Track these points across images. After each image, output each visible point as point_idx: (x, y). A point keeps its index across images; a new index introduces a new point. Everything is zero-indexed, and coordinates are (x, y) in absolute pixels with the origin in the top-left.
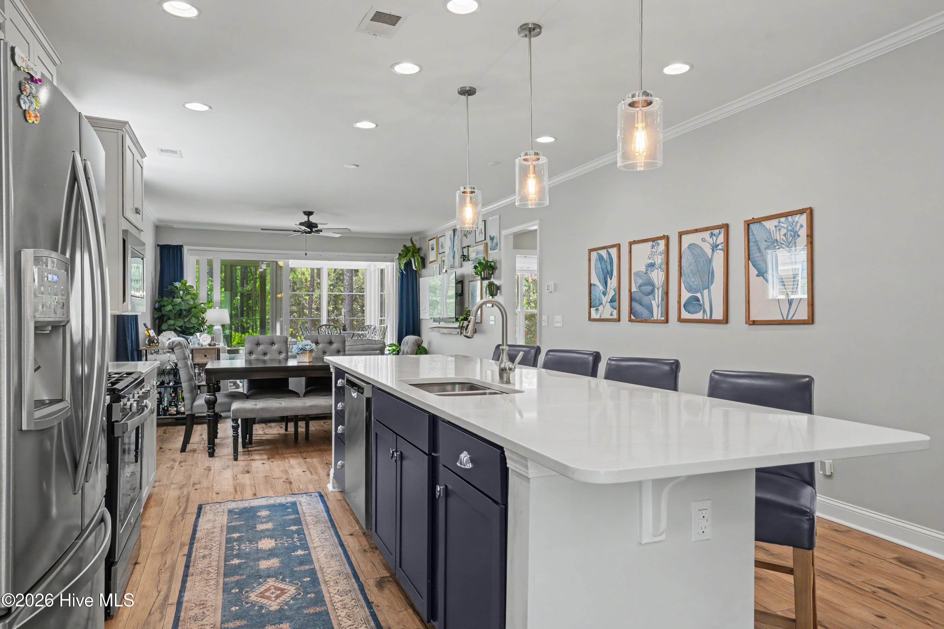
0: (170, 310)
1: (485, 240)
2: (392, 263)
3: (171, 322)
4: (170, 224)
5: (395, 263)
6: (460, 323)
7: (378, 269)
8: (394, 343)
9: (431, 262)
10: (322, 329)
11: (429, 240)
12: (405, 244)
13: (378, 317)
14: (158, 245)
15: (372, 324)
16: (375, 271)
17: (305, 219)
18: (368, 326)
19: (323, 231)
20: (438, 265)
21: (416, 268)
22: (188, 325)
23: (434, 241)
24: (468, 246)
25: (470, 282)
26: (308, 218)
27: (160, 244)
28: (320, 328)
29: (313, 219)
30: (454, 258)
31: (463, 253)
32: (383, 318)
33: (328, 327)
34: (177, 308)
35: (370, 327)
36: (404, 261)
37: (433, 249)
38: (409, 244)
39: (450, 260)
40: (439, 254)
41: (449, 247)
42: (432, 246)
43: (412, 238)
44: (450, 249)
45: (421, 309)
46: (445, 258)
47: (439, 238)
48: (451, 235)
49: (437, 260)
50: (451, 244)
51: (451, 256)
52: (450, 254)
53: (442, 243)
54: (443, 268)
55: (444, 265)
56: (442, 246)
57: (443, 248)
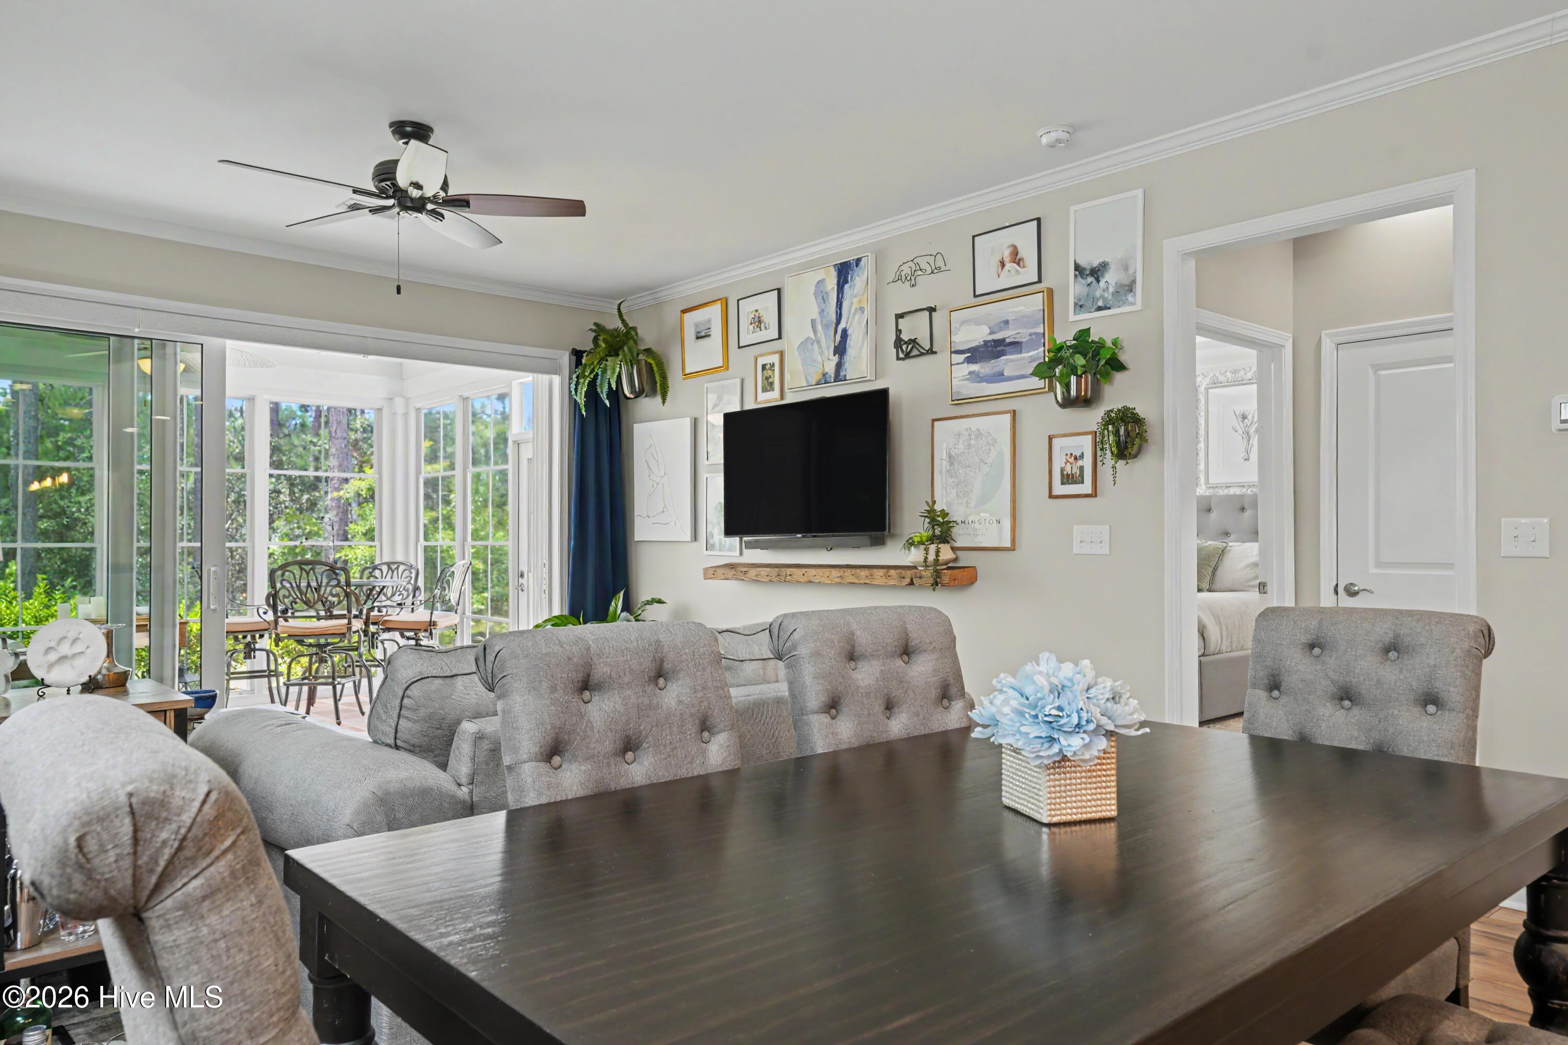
1: (1040, 281)
6: (927, 550)
7: (418, 410)
8: (560, 614)
9: (686, 375)
11: (684, 311)
12: (599, 322)
16: (406, 415)
20: (738, 381)
21: (632, 389)
23: (713, 313)
24: (931, 310)
25: (934, 420)
30: (840, 350)
31: (899, 331)
35: (393, 567)
37: (702, 336)
39: (819, 359)
40: (739, 347)
41: (813, 322)
42: (697, 326)
43: (619, 305)
44: (819, 327)
45: (636, 514)
46: (775, 359)
47: (740, 302)
48: (821, 282)
49: (726, 366)
50: (822, 311)
51: (820, 347)
52: (818, 342)
53: (757, 314)
54: (765, 390)
55: (770, 380)
56: (758, 322)
57: (766, 328)
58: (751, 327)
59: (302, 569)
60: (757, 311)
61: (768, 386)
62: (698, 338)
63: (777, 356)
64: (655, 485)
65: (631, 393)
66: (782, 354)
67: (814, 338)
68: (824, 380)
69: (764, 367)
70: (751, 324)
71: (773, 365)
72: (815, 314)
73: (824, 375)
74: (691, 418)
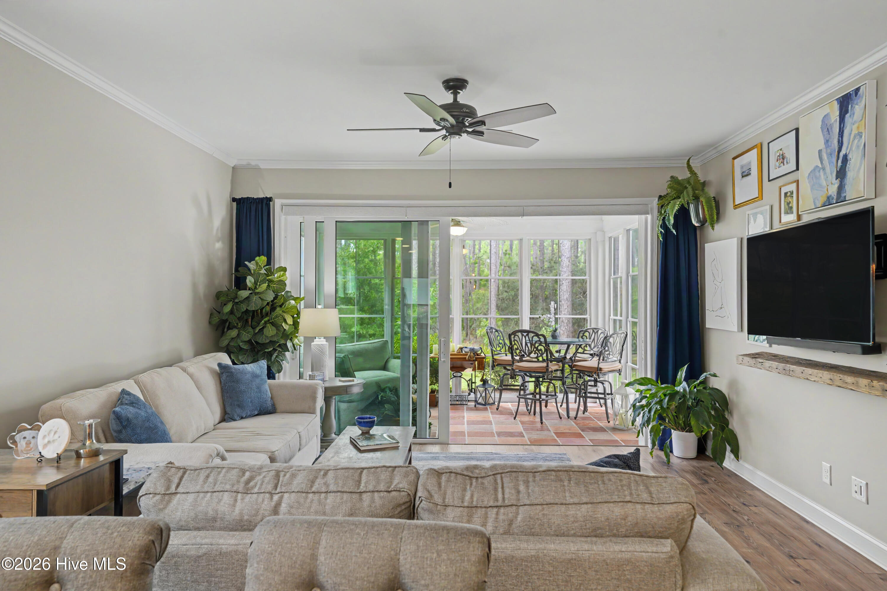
0: (232, 312)
2: (643, 217)
3: (234, 333)
4: (253, 163)
5: (649, 217)
8: (649, 376)
9: (736, 207)
10: (516, 338)
11: (734, 158)
12: (675, 175)
13: (610, 316)
14: (234, 200)
15: (600, 326)
16: (604, 241)
17: (448, 98)
18: (593, 329)
19: (487, 122)
20: (768, 208)
21: (699, 221)
22: (262, 340)
23: (752, 157)
26: (455, 99)
27: (237, 197)
28: (513, 336)
29: (463, 98)
30: (842, 174)
32: (619, 318)
33: (525, 334)
34: (244, 307)
36: (673, 209)
37: (746, 174)
38: (683, 175)
39: (824, 183)
40: (769, 181)
41: (820, 151)
42: (742, 167)
43: (689, 161)
44: (825, 156)
45: (706, 309)
46: (793, 187)
47: (770, 144)
48: (826, 116)
49: (760, 197)
50: (827, 142)
51: (825, 173)
52: (824, 169)
53: (781, 152)
54: (786, 213)
55: (790, 205)
56: (782, 158)
57: (787, 163)
58: (777, 164)
59: (522, 335)
60: (781, 150)
61: (789, 210)
62: (743, 177)
63: (795, 185)
64: (717, 288)
65: (697, 222)
66: (797, 182)
67: (820, 166)
68: (828, 202)
69: (786, 194)
70: (777, 160)
71: (792, 193)
72: (822, 146)
73: (828, 198)
74: (738, 238)
